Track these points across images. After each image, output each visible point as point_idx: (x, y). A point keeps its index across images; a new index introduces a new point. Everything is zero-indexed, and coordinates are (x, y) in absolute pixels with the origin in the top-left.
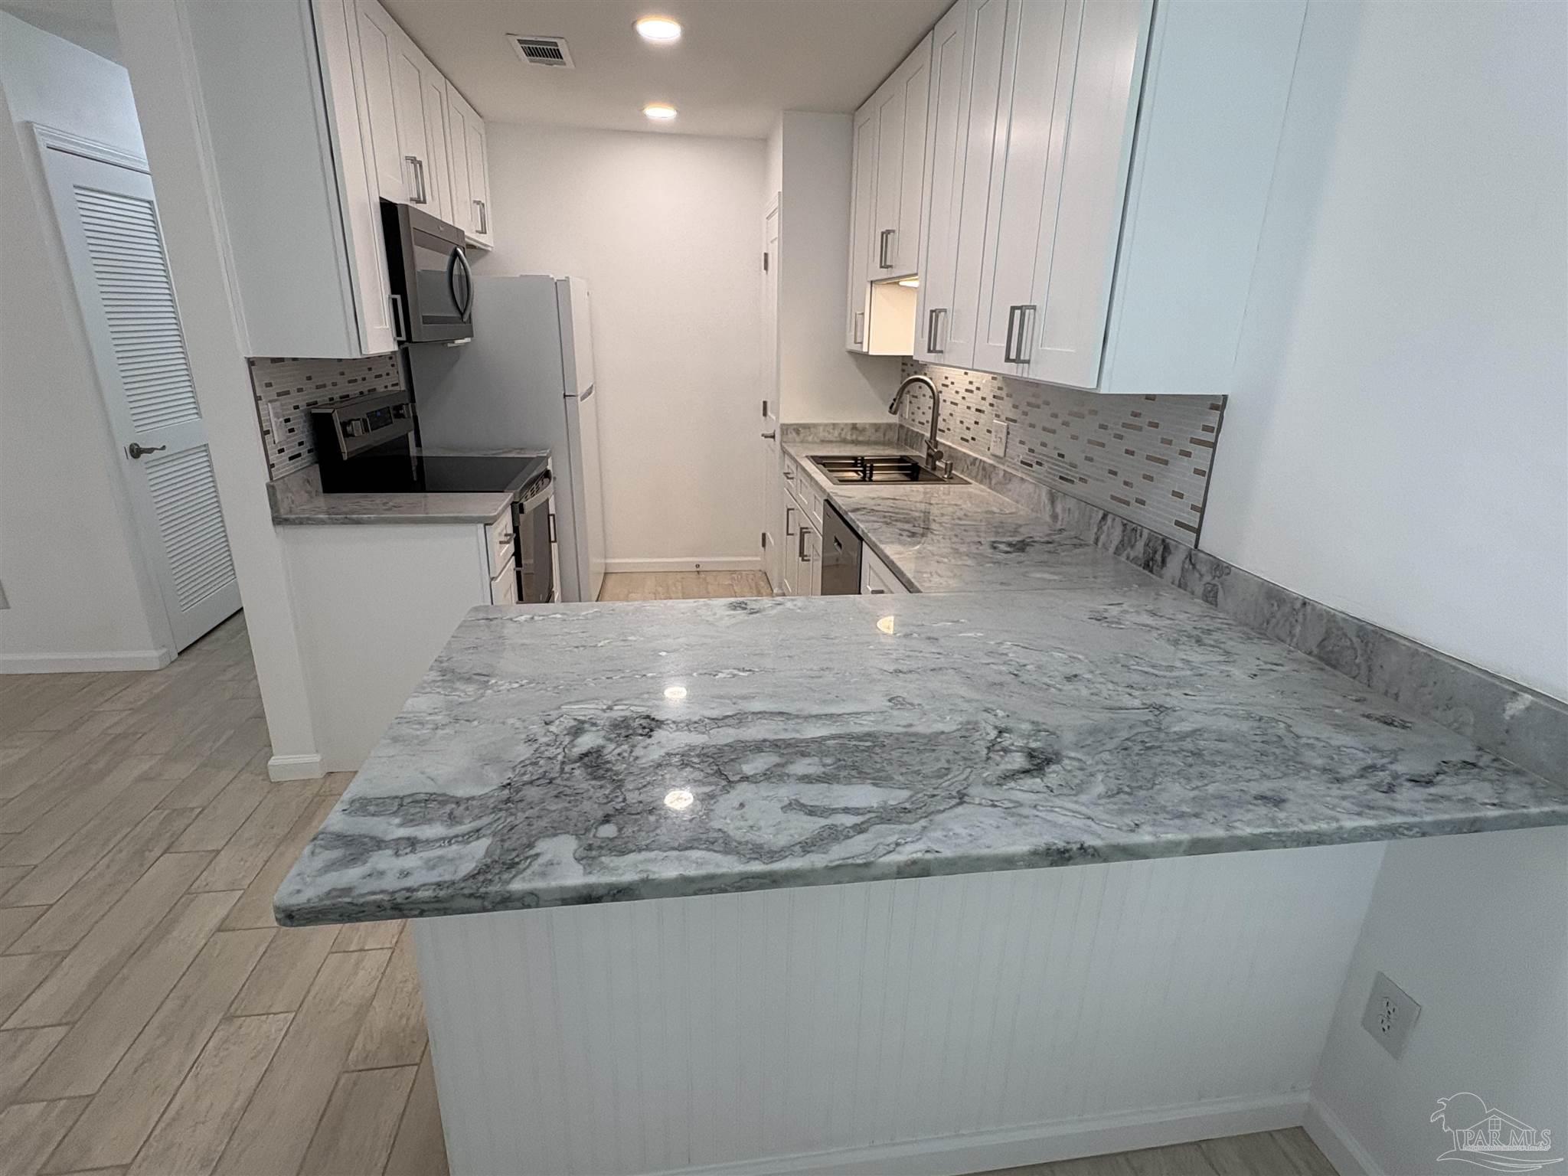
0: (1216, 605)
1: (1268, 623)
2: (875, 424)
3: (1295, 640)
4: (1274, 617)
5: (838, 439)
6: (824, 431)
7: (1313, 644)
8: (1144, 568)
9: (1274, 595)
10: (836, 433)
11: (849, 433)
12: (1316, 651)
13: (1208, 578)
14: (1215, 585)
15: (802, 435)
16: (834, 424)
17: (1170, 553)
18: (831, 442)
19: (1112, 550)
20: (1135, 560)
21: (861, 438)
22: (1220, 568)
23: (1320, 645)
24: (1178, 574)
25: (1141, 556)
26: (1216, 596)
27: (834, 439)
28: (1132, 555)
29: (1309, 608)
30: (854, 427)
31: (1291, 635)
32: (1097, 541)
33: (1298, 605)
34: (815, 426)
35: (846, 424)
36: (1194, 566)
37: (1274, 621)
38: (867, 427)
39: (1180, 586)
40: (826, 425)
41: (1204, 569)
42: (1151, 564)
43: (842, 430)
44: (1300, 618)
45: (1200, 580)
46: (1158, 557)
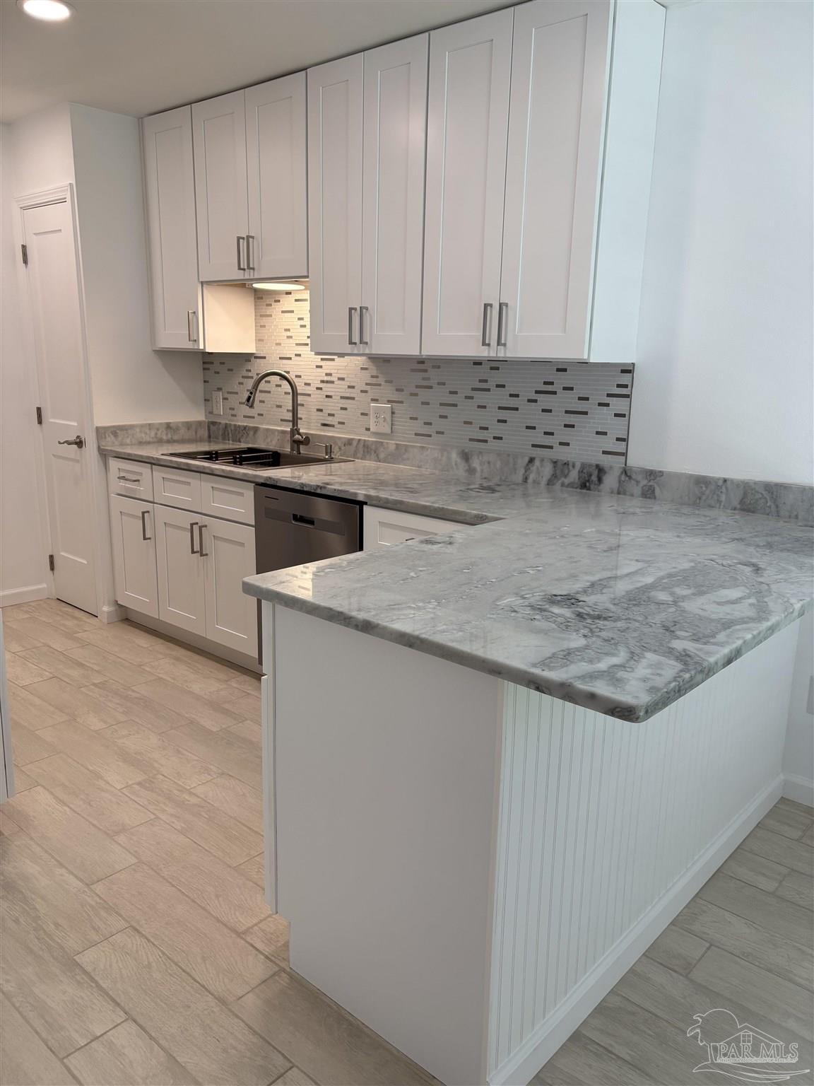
0: (655, 498)
1: (700, 499)
2: (187, 423)
3: (723, 504)
4: (704, 494)
5: (155, 440)
6: (141, 432)
7: (736, 503)
8: (581, 489)
9: (702, 481)
10: (153, 434)
11: (165, 432)
12: (738, 506)
13: (644, 482)
14: (651, 486)
15: (120, 439)
16: (150, 425)
17: (605, 473)
18: (149, 443)
19: (544, 481)
20: (571, 485)
21: (176, 438)
22: (652, 474)
23: (742, 502)
24: (615, 485)
25: (577, 481)
26: (653, 491)
27: (151, 440)
28: (567, 481)
29: (728, 483)
30: (168, 426)
31: (719, 501)
32: (526, 480)
33: (720, 483)
34: (132, 427)
35: (161, 424)
36: (630, 477)
37: (704, 497)
38: (180, 425)
39: (619, 493)
40: (142, 426)
41: (639, 478)
42: (588, 484)
43: (158, 430)
44: (724, 489)
45: (637, 485)
46: (594, 478)
